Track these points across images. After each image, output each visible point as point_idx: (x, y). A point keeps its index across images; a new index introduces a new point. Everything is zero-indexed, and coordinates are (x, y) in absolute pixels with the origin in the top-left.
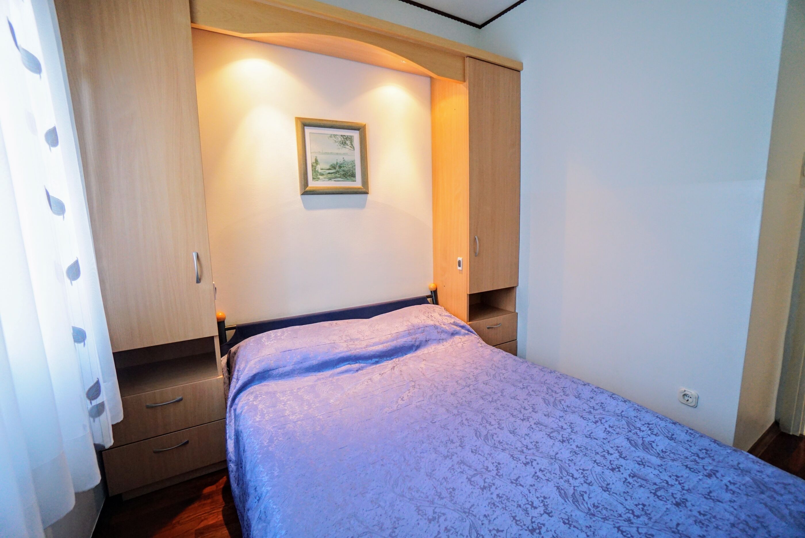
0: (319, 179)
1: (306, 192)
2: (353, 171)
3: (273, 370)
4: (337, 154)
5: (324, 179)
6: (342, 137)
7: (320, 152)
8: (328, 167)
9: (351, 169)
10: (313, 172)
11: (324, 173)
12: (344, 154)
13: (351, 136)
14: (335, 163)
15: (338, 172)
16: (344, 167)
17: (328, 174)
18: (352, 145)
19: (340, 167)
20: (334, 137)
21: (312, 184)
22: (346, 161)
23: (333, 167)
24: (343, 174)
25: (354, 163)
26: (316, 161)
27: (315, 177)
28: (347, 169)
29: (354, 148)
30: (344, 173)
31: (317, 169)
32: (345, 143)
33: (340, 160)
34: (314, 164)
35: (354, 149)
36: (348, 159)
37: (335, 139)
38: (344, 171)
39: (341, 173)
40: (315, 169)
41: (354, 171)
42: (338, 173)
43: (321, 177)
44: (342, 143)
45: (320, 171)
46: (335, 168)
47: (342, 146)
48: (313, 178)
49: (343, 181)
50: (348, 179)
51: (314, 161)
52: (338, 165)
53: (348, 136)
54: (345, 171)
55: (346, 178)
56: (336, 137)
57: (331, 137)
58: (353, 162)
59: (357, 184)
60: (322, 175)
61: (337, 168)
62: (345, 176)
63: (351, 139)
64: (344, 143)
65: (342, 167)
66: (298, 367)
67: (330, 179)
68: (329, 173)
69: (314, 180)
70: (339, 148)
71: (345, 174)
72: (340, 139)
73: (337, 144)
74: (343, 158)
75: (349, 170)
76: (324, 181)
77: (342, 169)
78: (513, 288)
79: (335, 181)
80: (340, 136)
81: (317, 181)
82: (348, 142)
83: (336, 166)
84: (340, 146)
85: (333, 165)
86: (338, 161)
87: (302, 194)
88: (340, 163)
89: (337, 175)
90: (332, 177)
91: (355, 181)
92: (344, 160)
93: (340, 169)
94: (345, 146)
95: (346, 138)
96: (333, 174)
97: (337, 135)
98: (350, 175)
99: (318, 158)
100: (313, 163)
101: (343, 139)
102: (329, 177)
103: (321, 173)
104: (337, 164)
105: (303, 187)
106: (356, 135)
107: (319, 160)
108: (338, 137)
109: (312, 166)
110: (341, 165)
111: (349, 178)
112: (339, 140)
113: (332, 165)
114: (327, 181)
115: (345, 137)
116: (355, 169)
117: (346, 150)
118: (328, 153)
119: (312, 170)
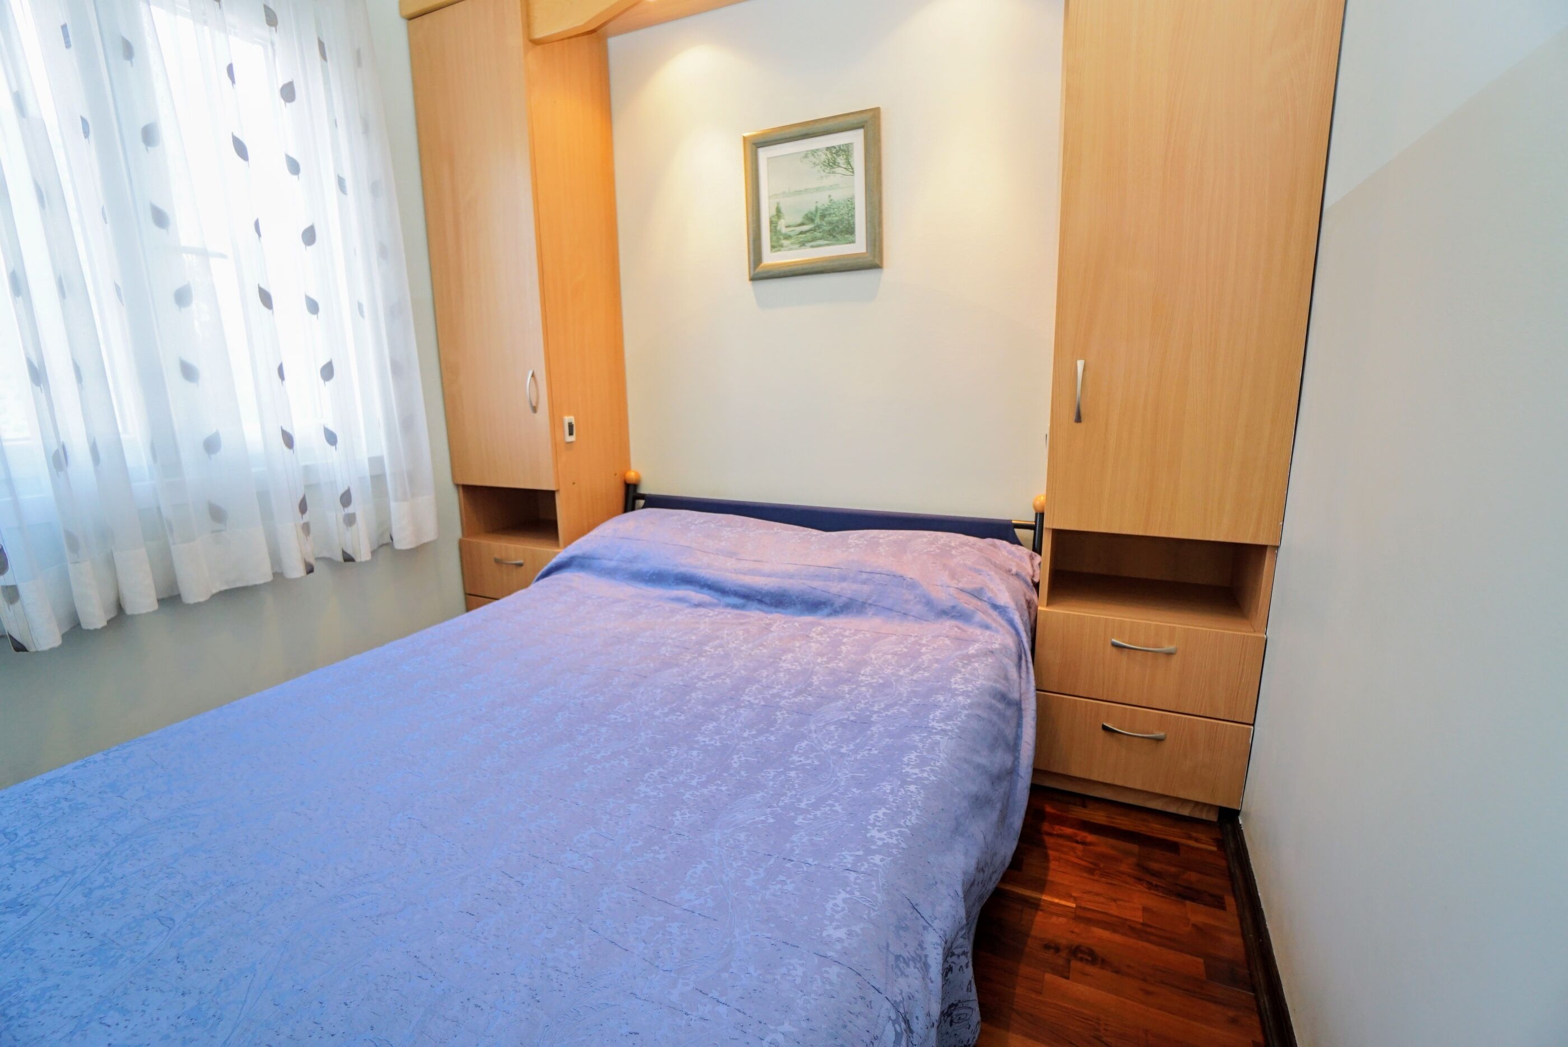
0: (782, 246)
1: (760, 275)
2: (848, 220)
3: (596, 559)
4: (818, 189)
5: (791, 246)
6: (828, 153)
7: (784, 193)
8: (799, 220)
9: (846, 217)
10: (773, 234)
11: (792, 234)
12: (831, 187)
13: (847, 145)
14: (813, 209)
15: (818, 227)
16: (830, 214)
17: (798, 235)
18: (849, 163)
19: (823, 216)
20: (813, 155)
21: (771, 259)
22: (835, 203)
23: (809, 218)
24: (829, 231)
25: (853, 203)
26: (778, 211)
27: (775, 244)
28: (837, 218)
29: (852, 169)
30: (830, 227)
31: (778, 228)
32: (834, 163)
33: (822, 200)
34: (774, 219)
35: (853, 172)
36: (839, 196)
37: (814, 160)
38: (830, 223)
39: (825, 228)
40: (776, 227)
41: (852, 221)
42: (818, 231)
43: (785, 242)
44: (829, 164)
45: (784, 230)
46: (812, 220)
47: (828, 170)
48: (773, 247)
49: (828, 245)
50: (838, 240)
51: (774, 212)
52: (819, 212)
53: (840, 147)
54: (832, 223)
55: (834, 237)
56: (816, 154)
57: (806, 156)
58: (850, 202)
59: (858, 246)
60: (787, 237)
61: (817, 221)
62: (831, 235)
63: (845, 151)
64: (831, 165)
65: (828, 216)
66: (624, 566)
67: (803, 244)
68: (801, 233)
69: (774, 250)
70: (822, 177)
71: (834, 229)
72: (823, 157)
73: (818, 167)
74: (830, 196)
75: (841, 221)
76: (790, 249)
77: (826, 219)
78: (1261, 549)
79: (812, 247)
80: (825, 151)
81: (779, 250)
82: (841, 160)
83: (815, 216)
84: (824, 171)
85: (809, 215)
86: (819, 205)
87: (753, 279)
88: (823, 208)
89: (818, 234)
90: (806, 239)
91: (853, 242)
92: (832, 200)
93: (823, 220)
94: (833, 170)
95: (837, 153)
96: (808, 234)
97: (817, 150)
98: (844, 230)
99: (782, 206)
100: (773, 216)
101: (830, 156)
102: (801, 240)
103: (786, 234)
104: (816, 211)
105: (752, 266)
106: (856, 139)
107: (783, 210)
108: (820, 153)
109: (771, 222)
110: (827, 213)
111: (839, 237)
112: (822, 160)
113: (807, 215)
114: (797, 249)
115: (834, 151)
116: (853, 216)
117: (838, 177)
118: (799, 193)
119: (771, 231)
